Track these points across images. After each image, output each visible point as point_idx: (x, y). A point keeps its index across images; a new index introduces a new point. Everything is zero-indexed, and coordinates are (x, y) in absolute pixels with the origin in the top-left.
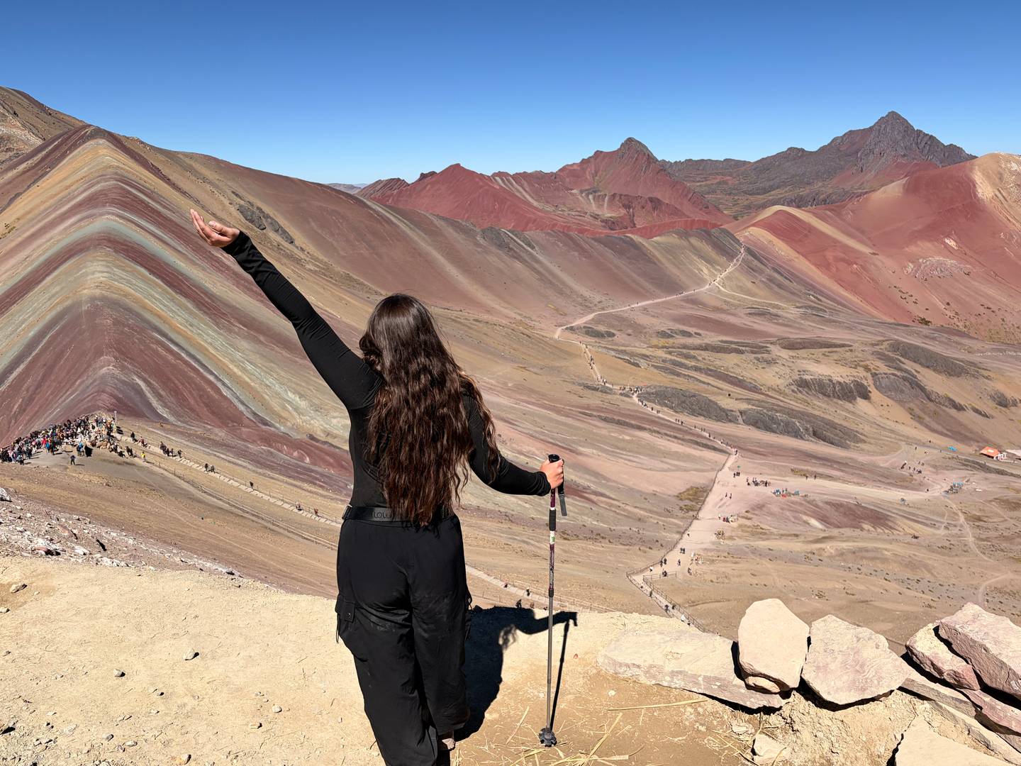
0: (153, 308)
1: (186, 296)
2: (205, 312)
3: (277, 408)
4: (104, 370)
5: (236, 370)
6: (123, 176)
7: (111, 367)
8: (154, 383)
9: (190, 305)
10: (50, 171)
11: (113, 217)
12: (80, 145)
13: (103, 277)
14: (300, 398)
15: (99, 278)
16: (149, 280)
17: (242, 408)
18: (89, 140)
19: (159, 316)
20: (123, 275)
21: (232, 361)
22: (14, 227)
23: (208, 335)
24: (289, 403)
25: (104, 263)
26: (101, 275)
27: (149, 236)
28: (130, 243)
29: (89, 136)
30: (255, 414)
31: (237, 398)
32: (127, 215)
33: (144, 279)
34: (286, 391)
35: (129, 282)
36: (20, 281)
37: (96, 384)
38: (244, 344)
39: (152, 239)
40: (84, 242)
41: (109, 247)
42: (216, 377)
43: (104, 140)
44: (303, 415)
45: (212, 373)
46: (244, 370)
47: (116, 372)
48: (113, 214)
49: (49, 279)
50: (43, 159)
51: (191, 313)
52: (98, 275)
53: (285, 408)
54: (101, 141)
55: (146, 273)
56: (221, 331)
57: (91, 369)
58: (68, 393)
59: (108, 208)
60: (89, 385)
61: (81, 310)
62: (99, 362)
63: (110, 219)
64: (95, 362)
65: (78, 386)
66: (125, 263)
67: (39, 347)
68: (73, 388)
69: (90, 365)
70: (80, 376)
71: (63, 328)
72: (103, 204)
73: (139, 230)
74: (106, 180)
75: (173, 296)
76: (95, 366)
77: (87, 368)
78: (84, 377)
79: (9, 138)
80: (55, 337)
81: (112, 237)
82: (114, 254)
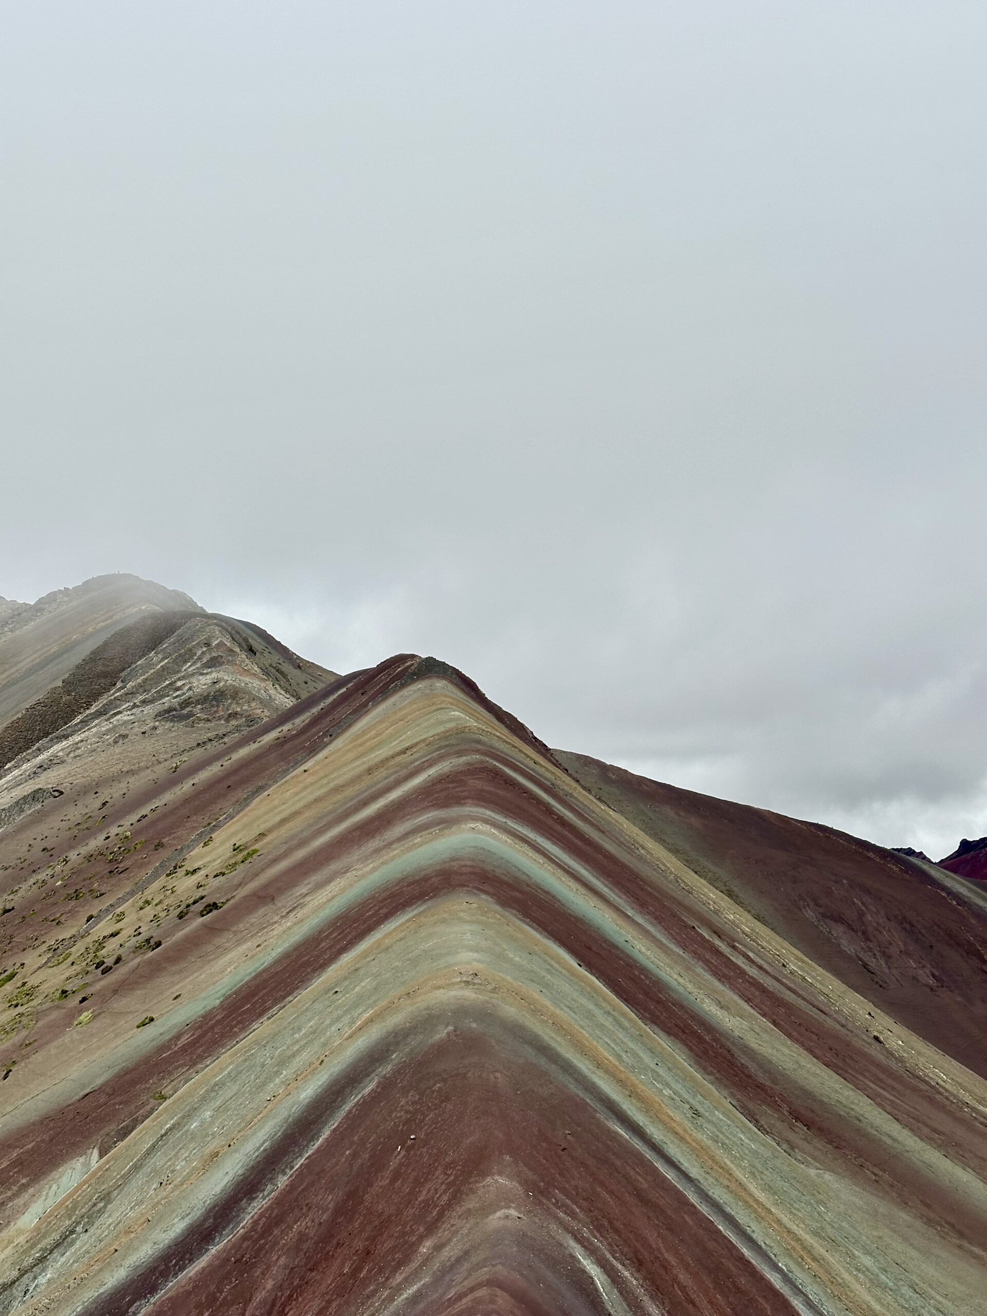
1: (669, 1031)
2: (718, 1080)
4: (496, 1220)
6: (491, 747)
7: (513, 1213)
8: (627, 1274)
9: (681, 1057)
10: (330, 742)
11: (487, 828)
12: (396, 690)
13: (479, 961)
15: (469, 963)
16: (581, 978)
18: (414, 681)
20: (522, 959)
22: (255, 851)
23: (740, 1145)
25: (474, 927)
26: (472, 955)
27: (564, 877)
28: (528, 885)
29: (414, 674)
32: (512, 824)
33: (569, 976)
35: (537, 978)
36: (277, 962)
37: (474, 1259)
38: (837, 1185)
40: (425, 879)
41: (486, 893)
43: (444, 682)
47: (528, 1225)
48: (486, 821)
49: (347, 958)
50: (315, 721)
51: (687, 1079)
52: (465, 956)
54: (440, 684)
55: (573, 962)
56: (768, 1139)
57: (459, 1210)
58: (399, 1278)
59: (469, 809)
60: (459, 1260)
61: (431, 1041)
62: (480, 1192)
63: (480, 832)
64: (473, 1191)
65: (427, 1260)
66: (523, 932)
67: (326, 1133)
68: (414, 1265)
69: (456, 1198)
70: (431, 1229)
71: (387, 1085)
72: (458, 801)
73: (541, 859)
74: (460, 753)
75: (640, 1029)
76: (471, 1203)
77: (449, 1206)
78: (442, 1234)
79: (236, 694)
80: (366, 1105)
81: (488, 868)
82: (498, 908)
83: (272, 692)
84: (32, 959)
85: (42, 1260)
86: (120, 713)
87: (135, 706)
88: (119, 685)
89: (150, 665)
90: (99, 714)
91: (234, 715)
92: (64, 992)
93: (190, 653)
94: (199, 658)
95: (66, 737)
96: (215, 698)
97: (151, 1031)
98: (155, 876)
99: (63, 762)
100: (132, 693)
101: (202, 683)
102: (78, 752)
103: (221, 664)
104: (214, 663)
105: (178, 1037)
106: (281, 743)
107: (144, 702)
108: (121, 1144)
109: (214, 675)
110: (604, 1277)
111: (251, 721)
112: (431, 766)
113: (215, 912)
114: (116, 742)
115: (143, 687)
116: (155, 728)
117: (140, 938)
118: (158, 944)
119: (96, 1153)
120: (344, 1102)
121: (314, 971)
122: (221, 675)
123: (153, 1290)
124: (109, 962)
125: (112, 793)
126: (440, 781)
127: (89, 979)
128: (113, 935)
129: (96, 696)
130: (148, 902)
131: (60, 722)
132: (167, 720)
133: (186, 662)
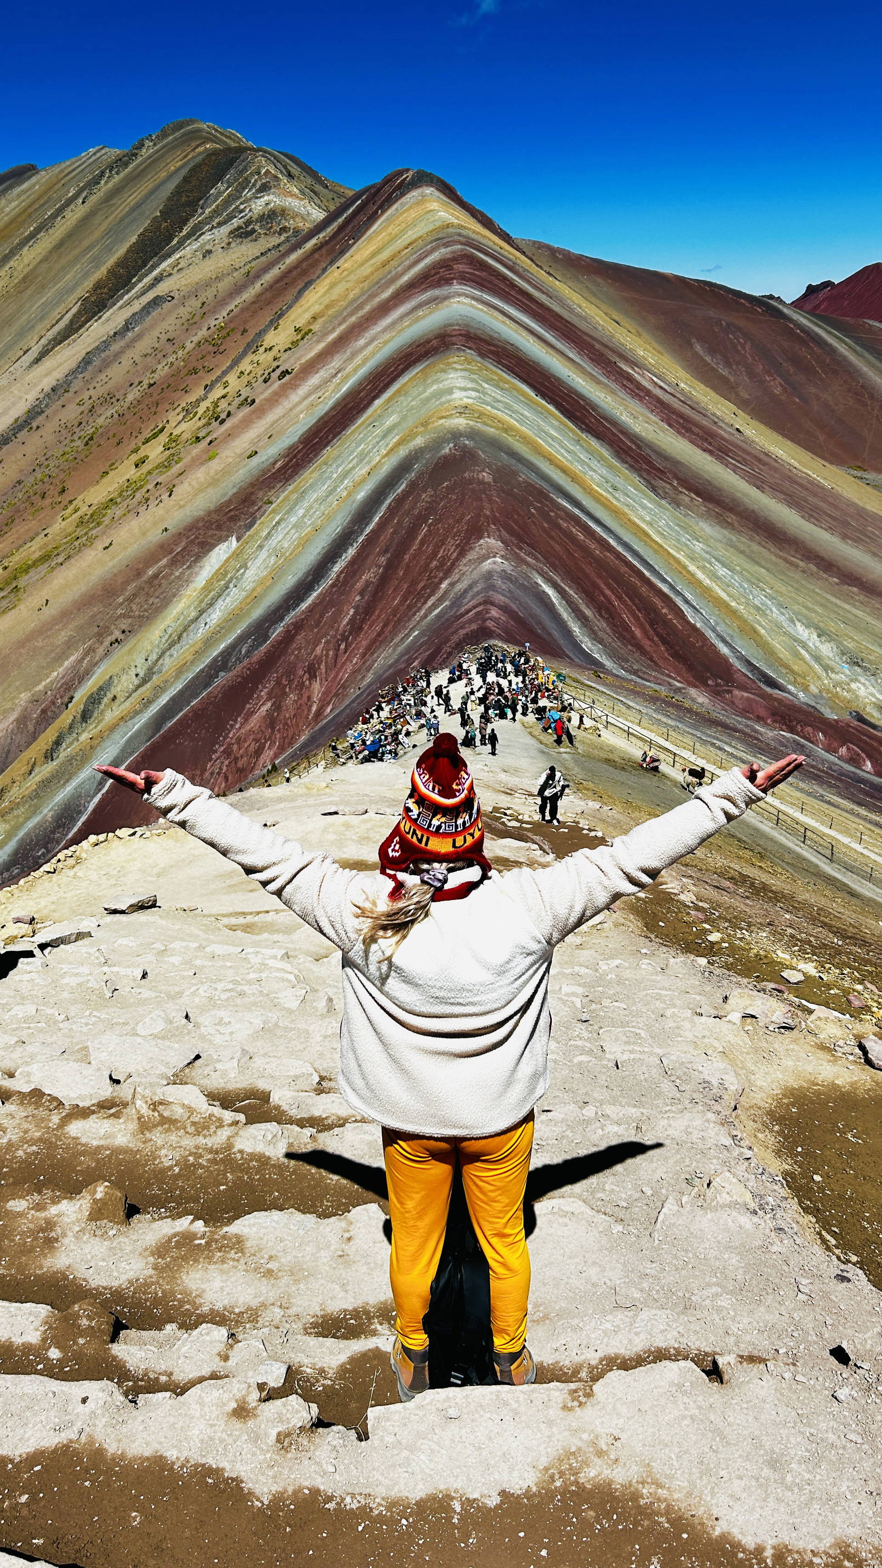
0: (551, 454)
1: (598, 436)
2: (631, 466)
3: (784, 654)
4: (487, 565)
5: (700, 575)
7: (499, 560)
8: (571, 592)
9: (605, 452)
10: (354, 244)
11: (468, 301)
12: (396, 201)
13: (467, 398)
14: (819, 636)
15: (461, 399)
16: (537, 405)
17: (724, 650)
18: (410, 190)
19: (564, 471)
20: (497, 394)
21: (692, 559)
22: (310, 331)
23: (644, 507)
24: (805, 646)
25: (463, 373)
26: (463, 394)
27: (524, 333)
28: (500, 341)
29: (409, 184)
30: (749, 663)
31: (714, 630)
32: (486, 297)
33: (530, 404)
34: (792, 621)
35: (508, 407)
36: (333, 408)
37: (475, 590)
38: (707, 528)
39: (531, 339)
40: (428, 341)
41: (470, 348)
42: (672, 587)
43: (432, 189)
44: (833, 671)
45: (664, 581)
46: (714, 576)
47: (508, 566)
48: (467, 296)
49: (377, 402)
50: (341, 229)
51: (610, 467)
52: (457, 394)
53: (797, 655)
54: (429, 190)
55: (531, 393)
56: (663, 502)
57: (465, 561)
58: (430, 603)
59: (456, 287)
60: (466, 591)
61: (439, 455)
62: (477, 549)
63: (463, 303)
64: (471, 548)
65: (446, 592)
66: (497, 374)
67: (376, 519)
68: (438, 595)
69: (462, 553)
70: (447, 574)
71: (412, 485)
72: (448, 281)
73: (508, 321)
74: (446, 245)
75: (578, 435)
76: (471, 555)
77: (457, 559)
78: (455, 577)
79: (284, 212)
80: (400, 501)
81: (472, 331)
82: (479, 359)
83: (309, 208)
84: (174, 417)
85: (211, 605)
86: (203, 233)
87: (213, 228)
88: (200, 211)
89: (220, 194)
90: (188, 236)
91: (284, 229)
92: (197, 438)
93: (247, 181)
94: (254, 185)
95: (169, 256)
96: (269, 216)
97: (255, 460)
98: (244, 354)
99: (170, 275)
100: (211, 218)
101: (259, 206)
102: (180, 266)
103: (270, 188)
104: (264, 188)
105: (275, 463)
106: (317, 249)
107: (220, 224)
108: (248, 533)
109: (266, 198)
110: (556, 594)
111: (297, 231)
112: (426, 256)
113: (288, 377)
114: (204, 257)
115: (216, 212)
116: (229, 244)
117: (242, 398)
118: (253, 401)
119: (234, 539)
120: (385, 499)
121: (358, 413)
122: (271, 197)
123: (282, 619)
124: (223, 416)
125: (208, 295)
126: (434, 268)
127: (210, 428)
128: (224, 397)
129: (185, 222)
130: (242, 373)
131: (163, 244)
132: (236, 236)
133: (244, 189)
